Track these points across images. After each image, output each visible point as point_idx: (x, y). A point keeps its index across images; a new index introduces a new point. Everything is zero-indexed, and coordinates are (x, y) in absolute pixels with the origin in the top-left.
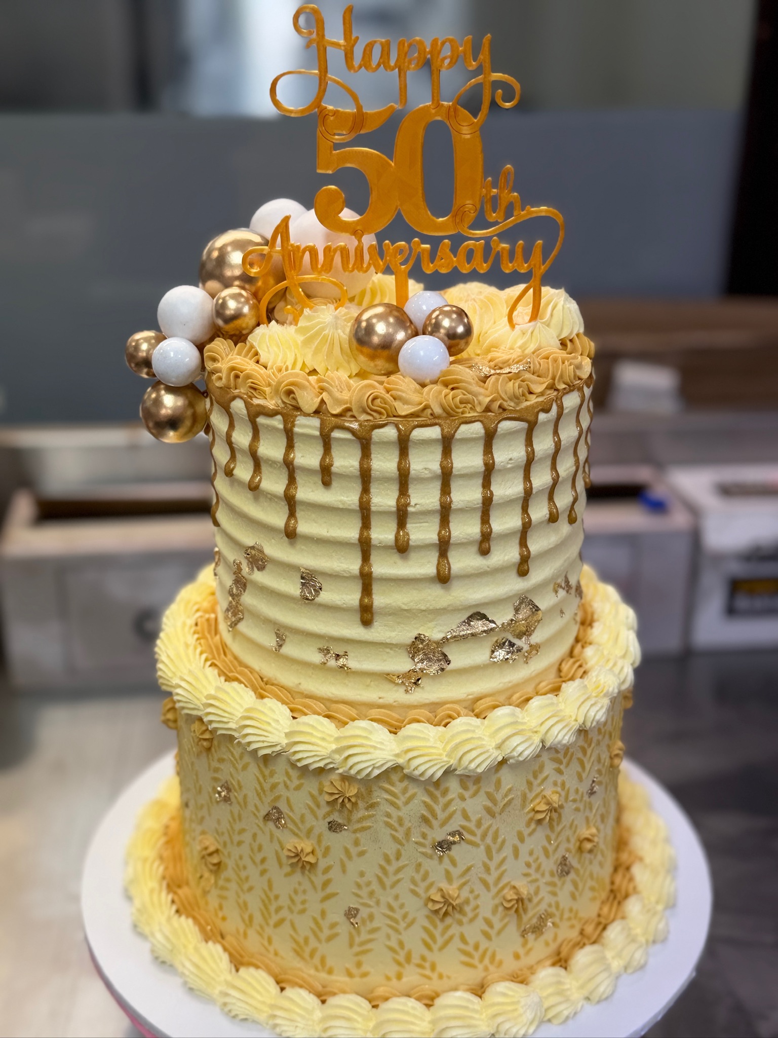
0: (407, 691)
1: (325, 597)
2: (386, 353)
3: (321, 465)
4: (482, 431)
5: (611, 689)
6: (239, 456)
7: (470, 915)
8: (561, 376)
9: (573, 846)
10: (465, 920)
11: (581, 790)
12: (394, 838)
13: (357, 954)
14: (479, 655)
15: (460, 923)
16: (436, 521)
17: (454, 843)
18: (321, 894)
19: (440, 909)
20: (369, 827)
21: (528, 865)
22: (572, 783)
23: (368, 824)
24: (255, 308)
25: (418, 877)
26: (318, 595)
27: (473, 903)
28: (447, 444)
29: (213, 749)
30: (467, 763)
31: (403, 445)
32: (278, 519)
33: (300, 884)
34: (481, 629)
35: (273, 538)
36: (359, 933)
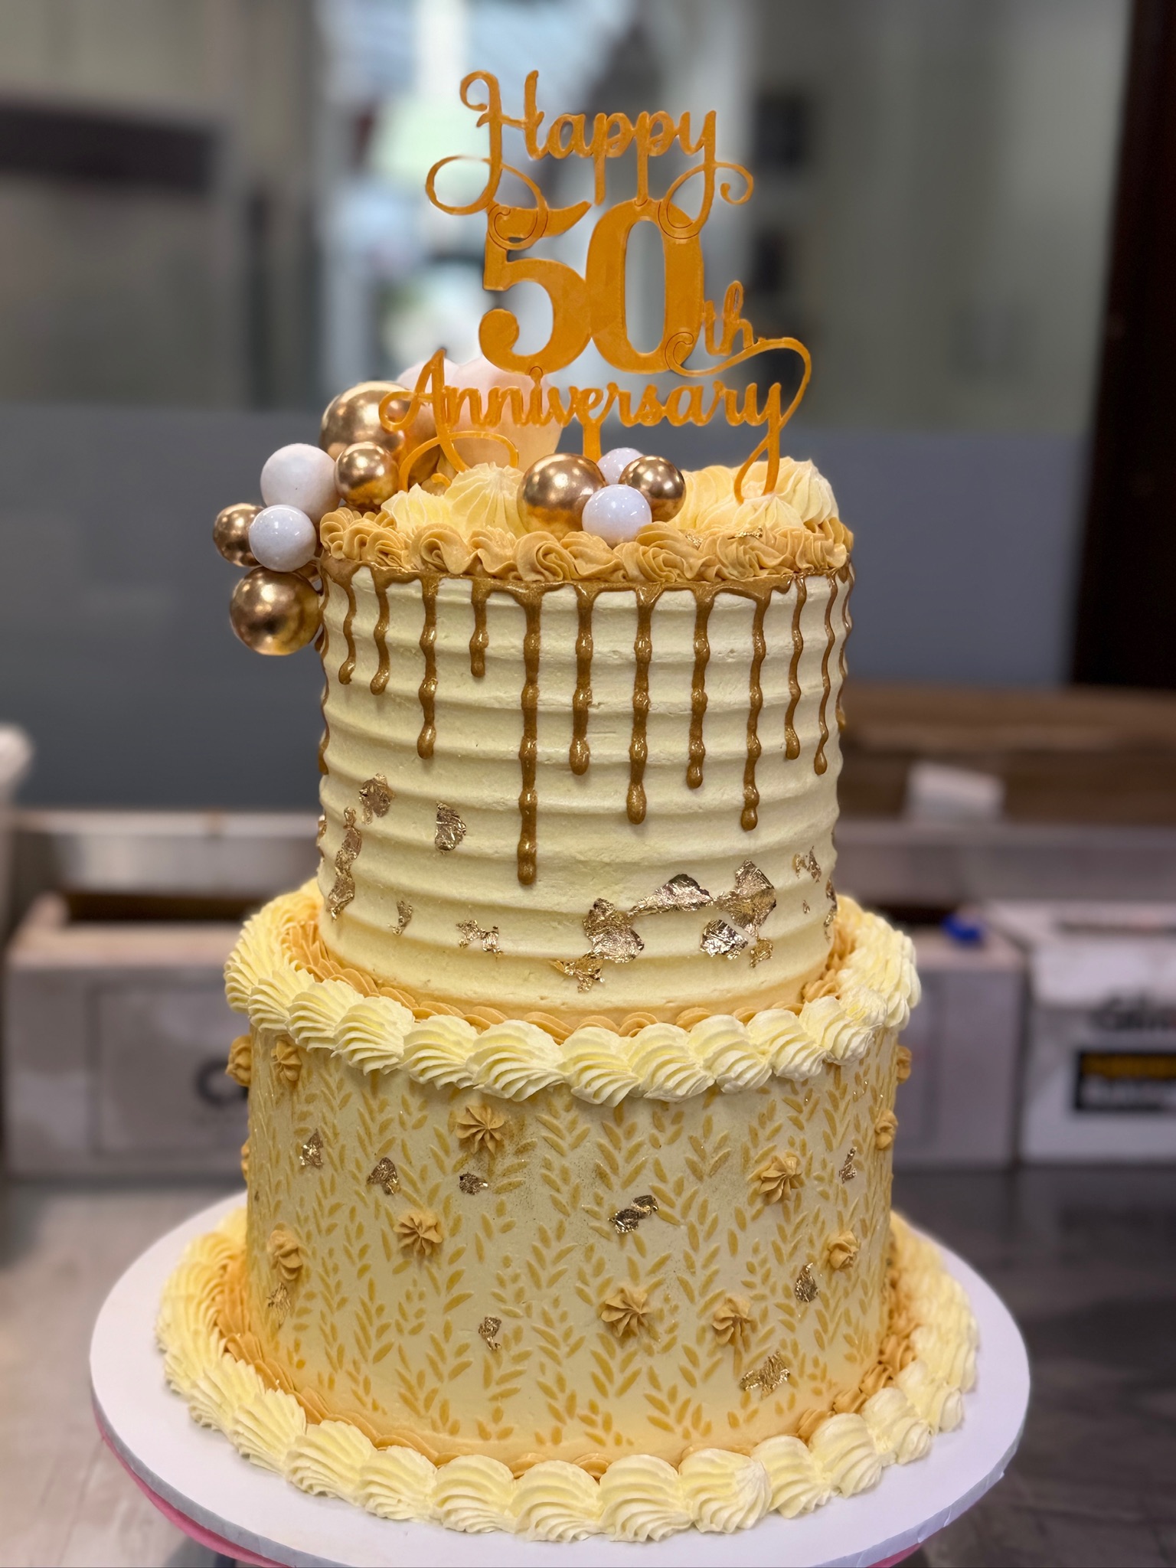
0: (581, 989)
1: (471, 843)
2: (566, 513)
3: (470, 646)
4: (693, 604)
5: (874, 1014)
6: (359, 653)
7: (665, 1339)
8: (804, 554)
9: (818, 1252)
10: (656, 1347)
11: (830, 1166)
12: (556, 1203)
13: (495, 1398)
14: (683, 941)
15: (649, 1351)
16: (628, 729)
17: (641, 1216)
18: (445, 1299)
19: (620, 1320)
20: (519, 1185)
21: (751, 1269)
22: (817, 1150)
23: (519, 1179)
24: (393, 471)
25: (588, 1269)
26: (460, 840)
27: (669, 1321)
28: (644, 616)
29: (300, 1084)
30: (663, 1079)
31: (585, 615)
32: (407, 732)
33: (415, 1283)
34: (687, 901)
35: (401, 764)
36: (499, 1363)
